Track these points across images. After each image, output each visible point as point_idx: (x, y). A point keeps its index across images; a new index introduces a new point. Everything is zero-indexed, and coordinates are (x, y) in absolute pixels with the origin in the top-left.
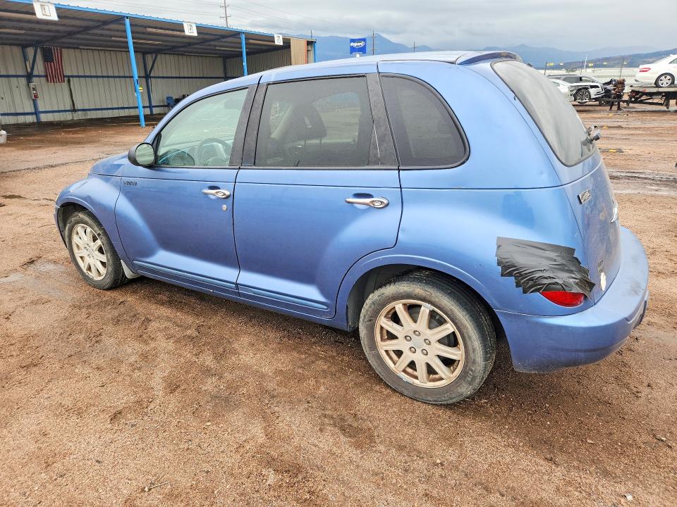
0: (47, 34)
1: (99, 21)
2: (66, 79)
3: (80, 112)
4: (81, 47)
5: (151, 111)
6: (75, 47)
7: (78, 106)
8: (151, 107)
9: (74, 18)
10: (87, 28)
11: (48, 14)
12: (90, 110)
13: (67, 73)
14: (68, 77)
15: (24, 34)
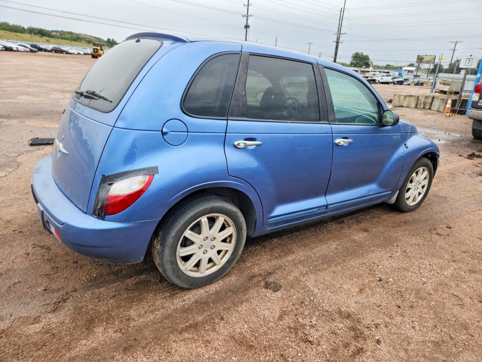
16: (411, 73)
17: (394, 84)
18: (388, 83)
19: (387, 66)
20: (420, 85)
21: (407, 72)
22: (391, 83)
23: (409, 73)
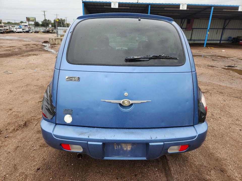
0: (188, 14)
1: (203, 8)
2: (192, 29)
3: (192, 41)
4: (200, 18)
5: (220, 42)
6: (198, 18)
7: (193, 38)
8: (220, 40)
9: (195, 8)
10: (200, 11)
11: (184, 8)
12: (196, 40)
13: (193, 27)
14: (193, 29)
15: (180, 15)
16: (27, 27)
17: (24, 33)
18: (21, 32)
19: (8, 22)
20: (37, 33)
21: (24, 26)
22: (23, 32)
23: (26, 27)
